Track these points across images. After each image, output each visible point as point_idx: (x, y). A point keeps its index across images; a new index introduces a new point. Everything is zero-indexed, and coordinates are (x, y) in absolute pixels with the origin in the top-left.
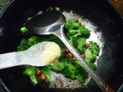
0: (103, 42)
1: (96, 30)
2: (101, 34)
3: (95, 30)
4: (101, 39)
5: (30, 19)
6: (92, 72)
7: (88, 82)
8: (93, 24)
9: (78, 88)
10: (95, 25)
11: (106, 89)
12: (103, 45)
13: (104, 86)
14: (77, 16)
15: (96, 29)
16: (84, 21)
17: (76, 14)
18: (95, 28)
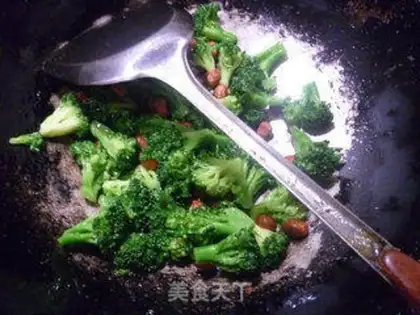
0: (350, 97)
1: (318, 60)
2: (341, 68)
3: (314, 59)
4: (343, 89)
5: (63, 45)
6: (319, 200)
7: (314, 256)
8: (303, 39)
9: (276, 283)
10: (312, 42)
11: (388, 260)
12: (353, 108)
13: (377, 251)
14: (243, 17)
15: (319, 54)
16: (271, 34)
17: (235, 11)
18: (315, 50)
